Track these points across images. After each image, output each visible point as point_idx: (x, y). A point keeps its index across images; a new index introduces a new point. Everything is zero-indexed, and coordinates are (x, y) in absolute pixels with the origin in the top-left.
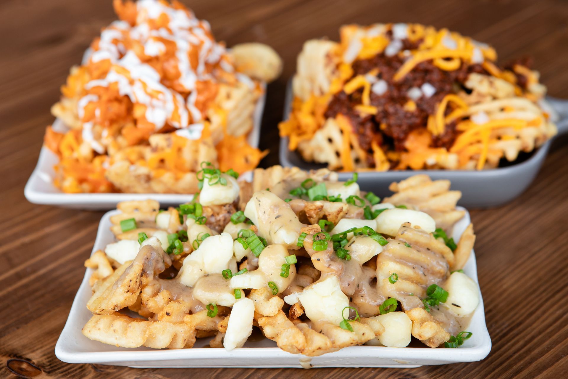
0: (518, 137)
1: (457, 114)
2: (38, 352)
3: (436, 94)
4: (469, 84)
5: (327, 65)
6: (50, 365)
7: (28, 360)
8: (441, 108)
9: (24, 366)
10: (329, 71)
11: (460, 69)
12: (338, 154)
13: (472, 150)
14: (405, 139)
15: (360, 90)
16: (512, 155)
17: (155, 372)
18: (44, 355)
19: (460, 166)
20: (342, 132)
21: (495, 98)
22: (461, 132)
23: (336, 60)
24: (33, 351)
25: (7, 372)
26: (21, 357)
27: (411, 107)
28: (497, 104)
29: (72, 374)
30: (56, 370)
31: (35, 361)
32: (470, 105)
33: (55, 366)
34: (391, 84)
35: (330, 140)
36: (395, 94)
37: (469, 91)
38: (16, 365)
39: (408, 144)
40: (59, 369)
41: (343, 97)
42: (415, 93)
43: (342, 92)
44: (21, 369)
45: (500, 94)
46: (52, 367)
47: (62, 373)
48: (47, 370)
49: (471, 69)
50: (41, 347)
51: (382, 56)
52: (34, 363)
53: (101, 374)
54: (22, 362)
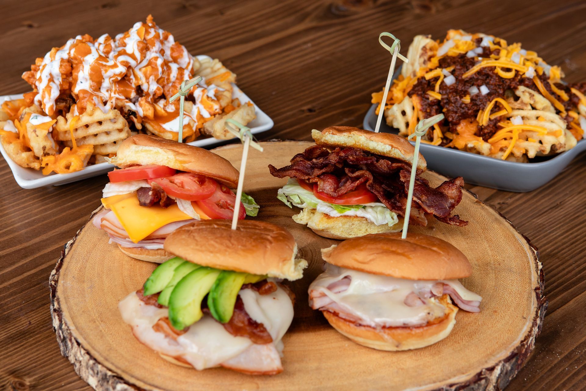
0: (541, 142)
1: (502, 113)
3: (489, 94)
4: (518, 93)
5: (422, 55)
8: (490, 106)
10: (422, 60)
11: (513, 79)
12: (407, 125)
13: (504, 143)
14: (458, 124)
15: (436, 79)
16: (532, 154)
19: (491, 154)
20: (413, 108)
21: (534, 108)
22: (501, 128)
23: (430, 53)
27: (467, 100)
28: (534, 113)
32: (513, 109)
34: (458, 80)
35: (404, 113)
36: (460, 87)
37: (517, 98)
39: (459, 128)
41: (424, 81)
42: (474, 90)
43: (423, 78)
45: (538, 106)
49: (522, 81)
51: (463, 57)
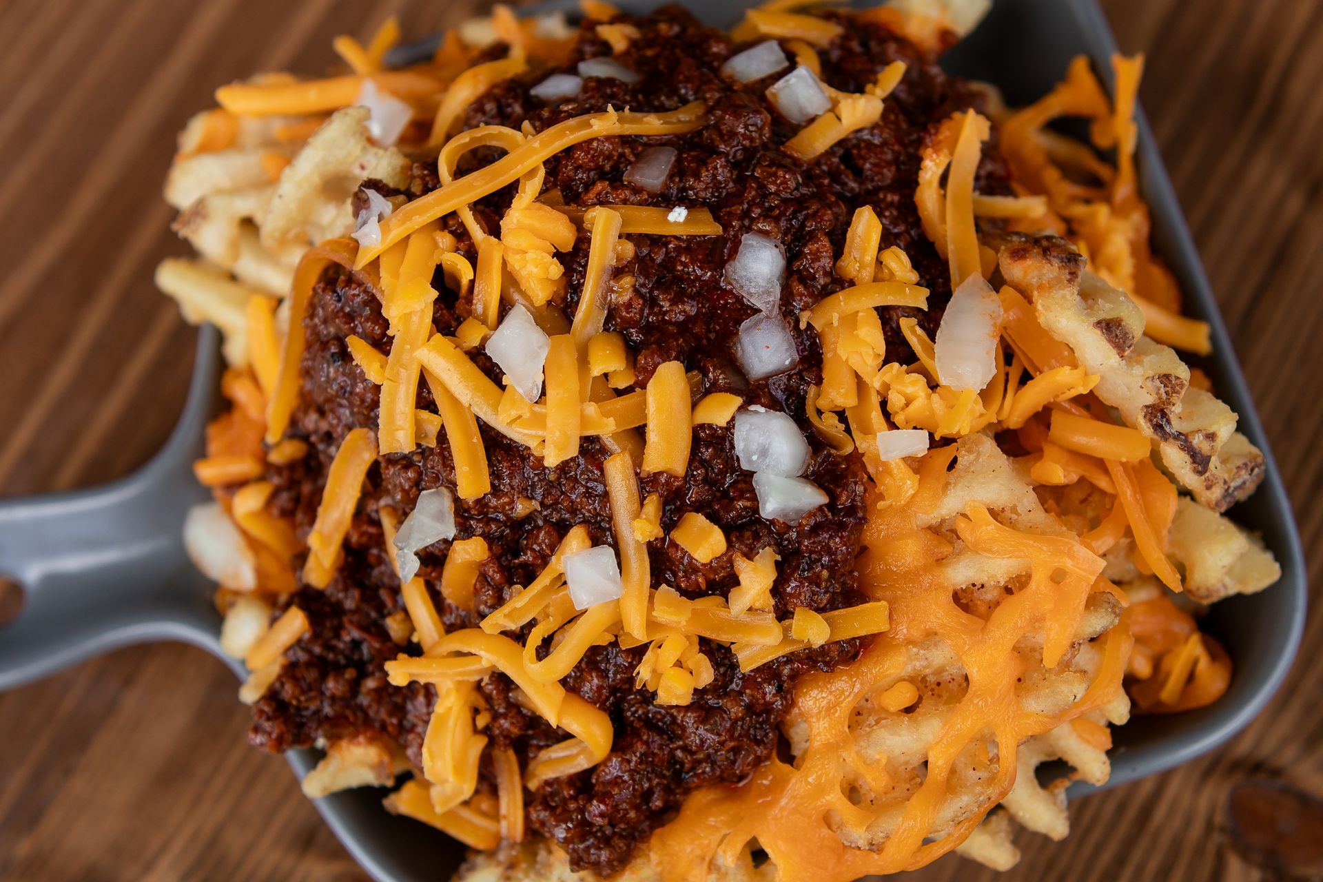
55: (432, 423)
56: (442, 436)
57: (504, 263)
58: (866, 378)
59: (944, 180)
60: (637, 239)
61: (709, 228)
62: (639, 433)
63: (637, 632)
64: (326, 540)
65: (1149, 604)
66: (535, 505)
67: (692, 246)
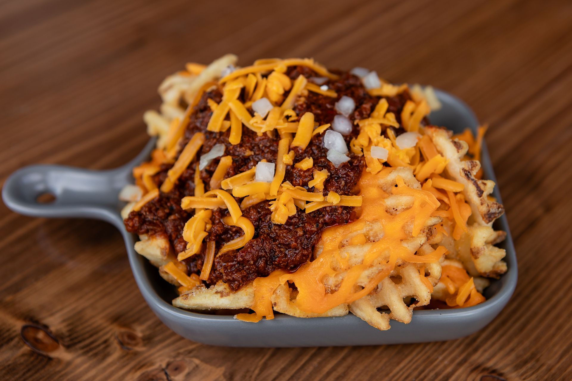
2: (58, 315)
6: (69, 336)
7: (46, 327)
9: (41, 335)
17: (191, 355)
18: (64, 321)
24: (52, 315)
25: (21, 343)
26: (37, 322)
29: (95, 351)
30: (75, 344)
31: (53, 329)
33: (76, 338)
38: (30, 334)
40: (80, 342)
44: (37, 340)
46: (72, 340)
47: (83, 348)
48: (66, 344)
50: (61, 309)
52: (51, 332)
53: (127, 354)
54: (37, 329)
55: (227, 124)
56: (229, 130)
57: (266, 86)
58: (372, 139)
59: (412, 114)
60: (310, 92)
61: (334, 95)
62: (293, 135)
63: (274, 192)
64: (175, 173)
65: (458, 269)
66: (252, 153)
67: (327, 98)
